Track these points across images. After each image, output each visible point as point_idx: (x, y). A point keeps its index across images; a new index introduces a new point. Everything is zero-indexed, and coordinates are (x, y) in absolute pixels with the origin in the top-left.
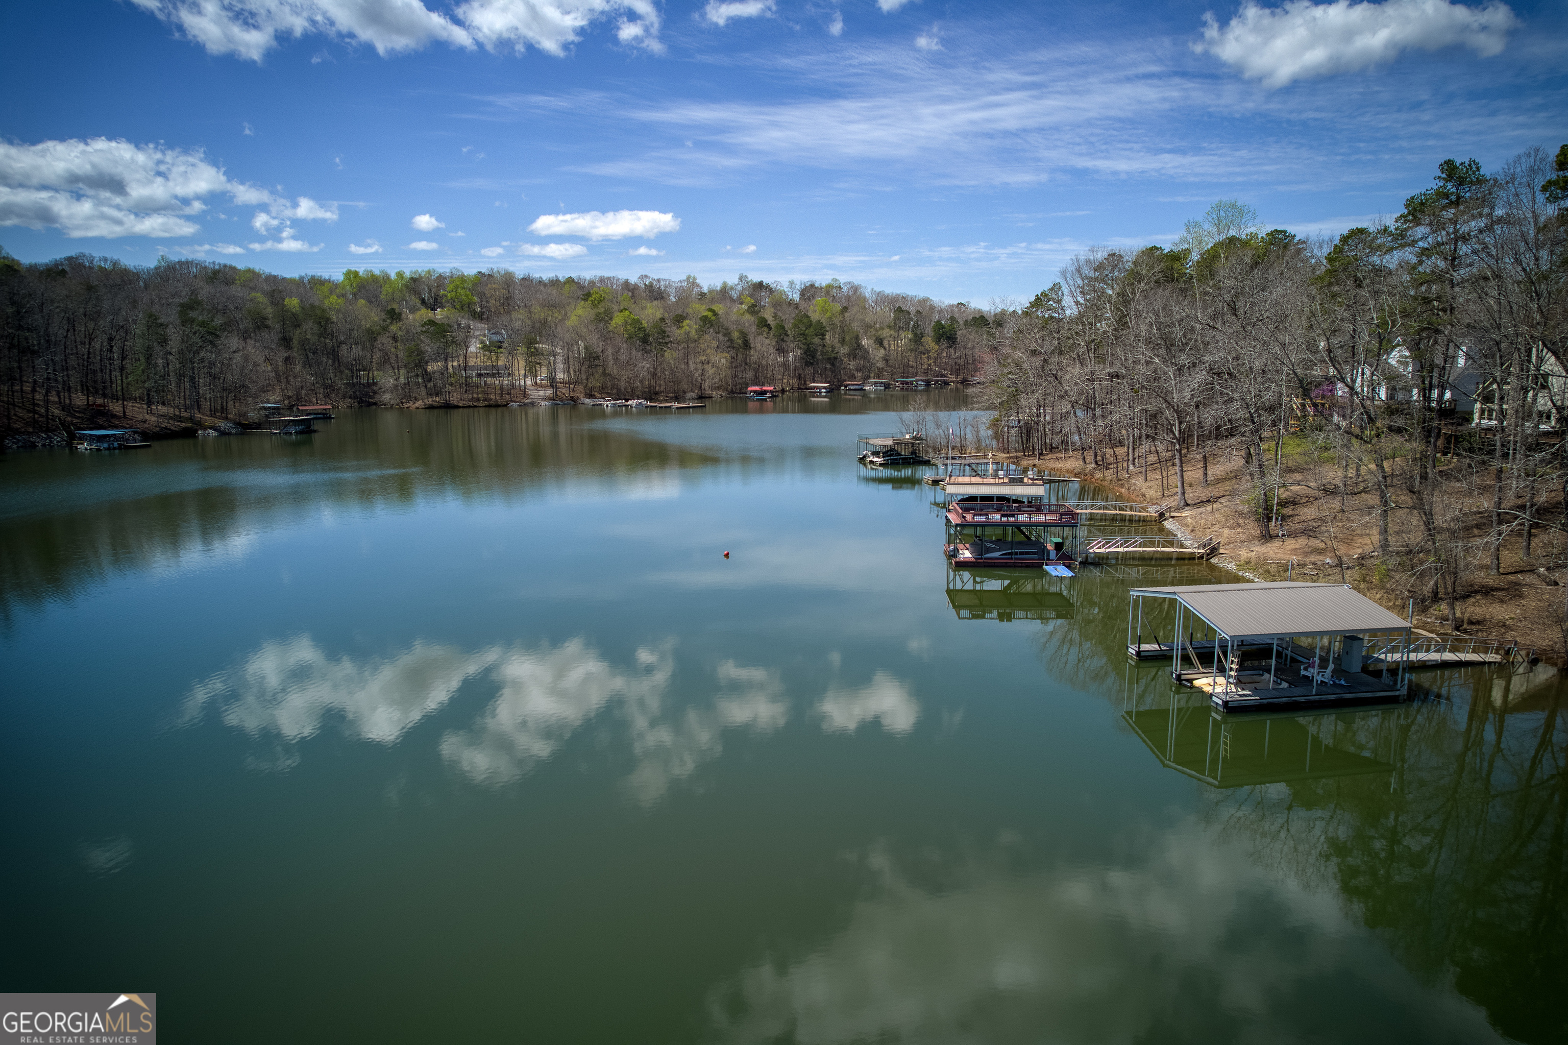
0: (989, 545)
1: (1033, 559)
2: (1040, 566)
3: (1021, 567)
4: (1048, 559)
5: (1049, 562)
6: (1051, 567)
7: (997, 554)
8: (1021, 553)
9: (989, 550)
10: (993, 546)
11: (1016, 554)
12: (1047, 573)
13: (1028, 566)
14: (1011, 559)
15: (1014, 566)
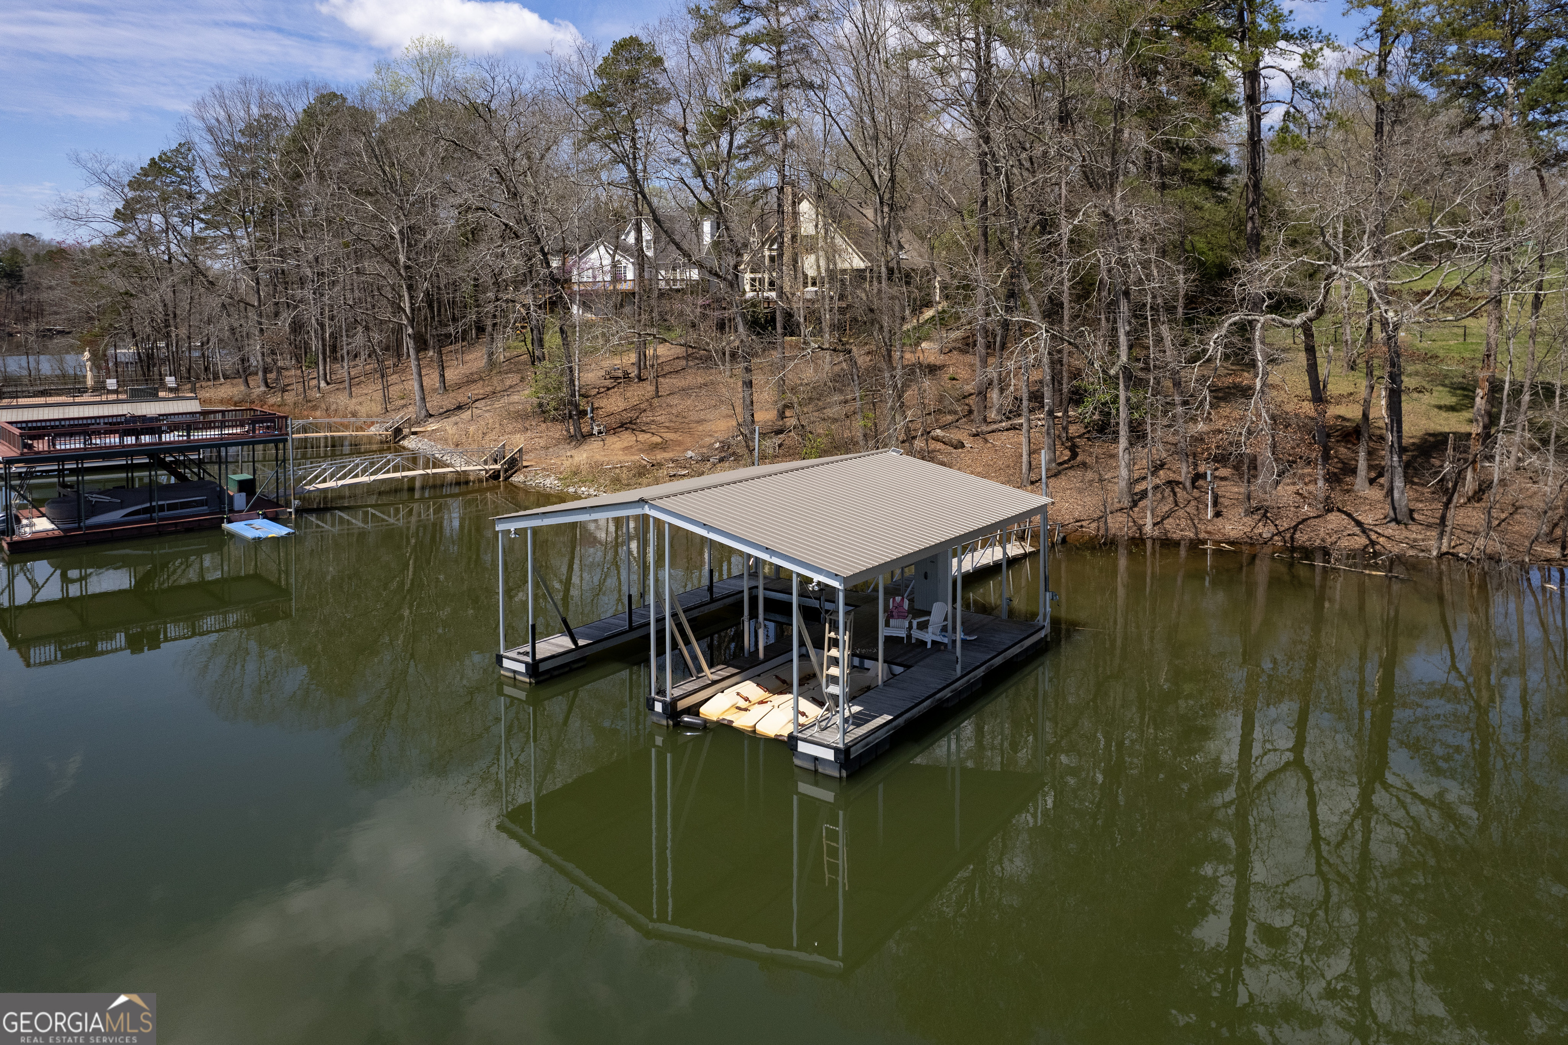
0: (94, 498)
1: (201, 513)
2: (216, 525)
3: (172, 533)
4: (231, 511)
5: (234, 515)
6: (242, 524)
7: (116, 515)
8: (171, 507)
9: (97, 509)
10: (107, 499)
11: (161, 509)
12: (232, 535)
13: (190, 529)
14: (152, 520)
15: (159, 533)
